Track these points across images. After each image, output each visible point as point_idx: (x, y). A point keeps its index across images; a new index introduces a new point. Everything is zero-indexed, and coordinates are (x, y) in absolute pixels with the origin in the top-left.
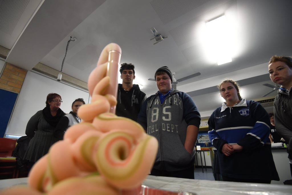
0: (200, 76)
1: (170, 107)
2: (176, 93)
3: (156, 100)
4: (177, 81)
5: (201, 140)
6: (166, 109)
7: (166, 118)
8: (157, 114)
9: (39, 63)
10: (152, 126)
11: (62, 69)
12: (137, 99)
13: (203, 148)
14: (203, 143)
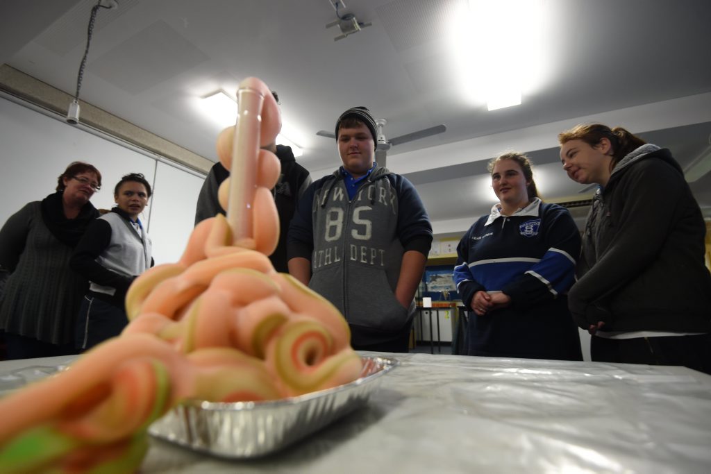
0: (444, 133)
1: (370, 208)
2: (383, 177)
3: (336, 189)
4: (389, 143)
5: (433, 286)
6: (361, 212)
7: (359, 233)
8: (339, 223)
9: (5, 64)
10: (327, 250)
11: (78, 89)
12: (286, 183)
13: (436, 303)
14: (438, 293)
